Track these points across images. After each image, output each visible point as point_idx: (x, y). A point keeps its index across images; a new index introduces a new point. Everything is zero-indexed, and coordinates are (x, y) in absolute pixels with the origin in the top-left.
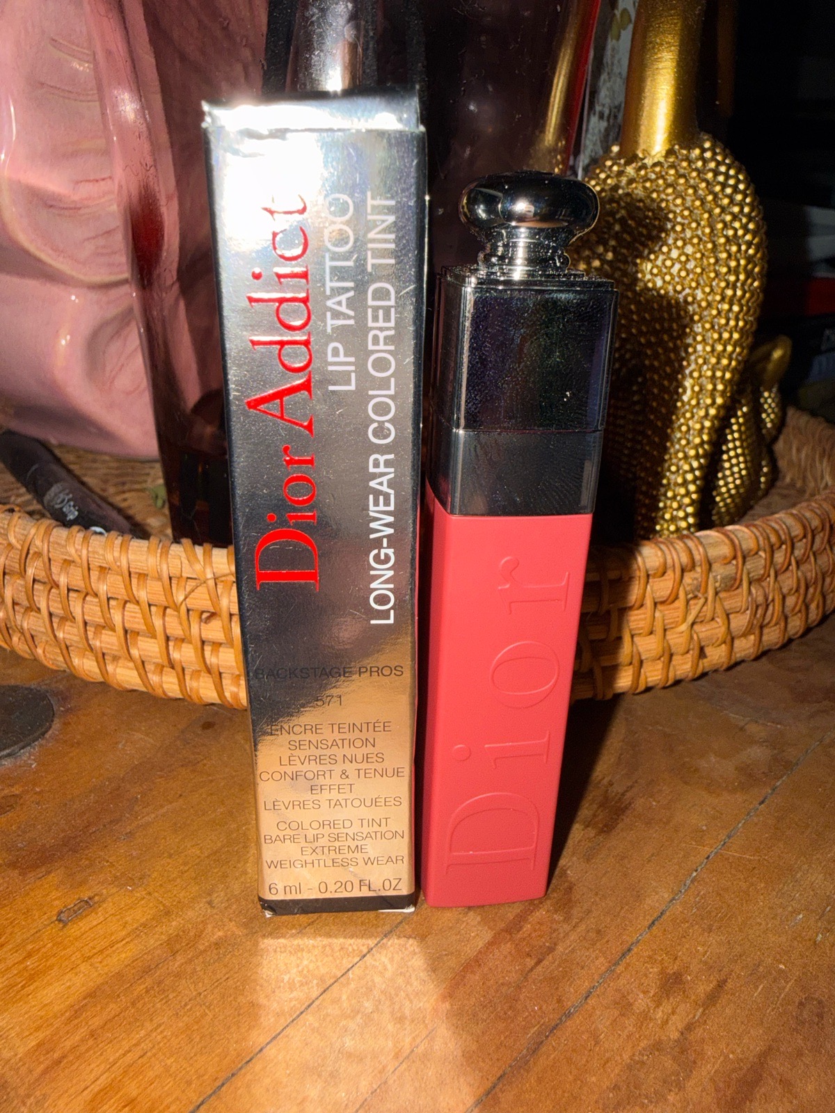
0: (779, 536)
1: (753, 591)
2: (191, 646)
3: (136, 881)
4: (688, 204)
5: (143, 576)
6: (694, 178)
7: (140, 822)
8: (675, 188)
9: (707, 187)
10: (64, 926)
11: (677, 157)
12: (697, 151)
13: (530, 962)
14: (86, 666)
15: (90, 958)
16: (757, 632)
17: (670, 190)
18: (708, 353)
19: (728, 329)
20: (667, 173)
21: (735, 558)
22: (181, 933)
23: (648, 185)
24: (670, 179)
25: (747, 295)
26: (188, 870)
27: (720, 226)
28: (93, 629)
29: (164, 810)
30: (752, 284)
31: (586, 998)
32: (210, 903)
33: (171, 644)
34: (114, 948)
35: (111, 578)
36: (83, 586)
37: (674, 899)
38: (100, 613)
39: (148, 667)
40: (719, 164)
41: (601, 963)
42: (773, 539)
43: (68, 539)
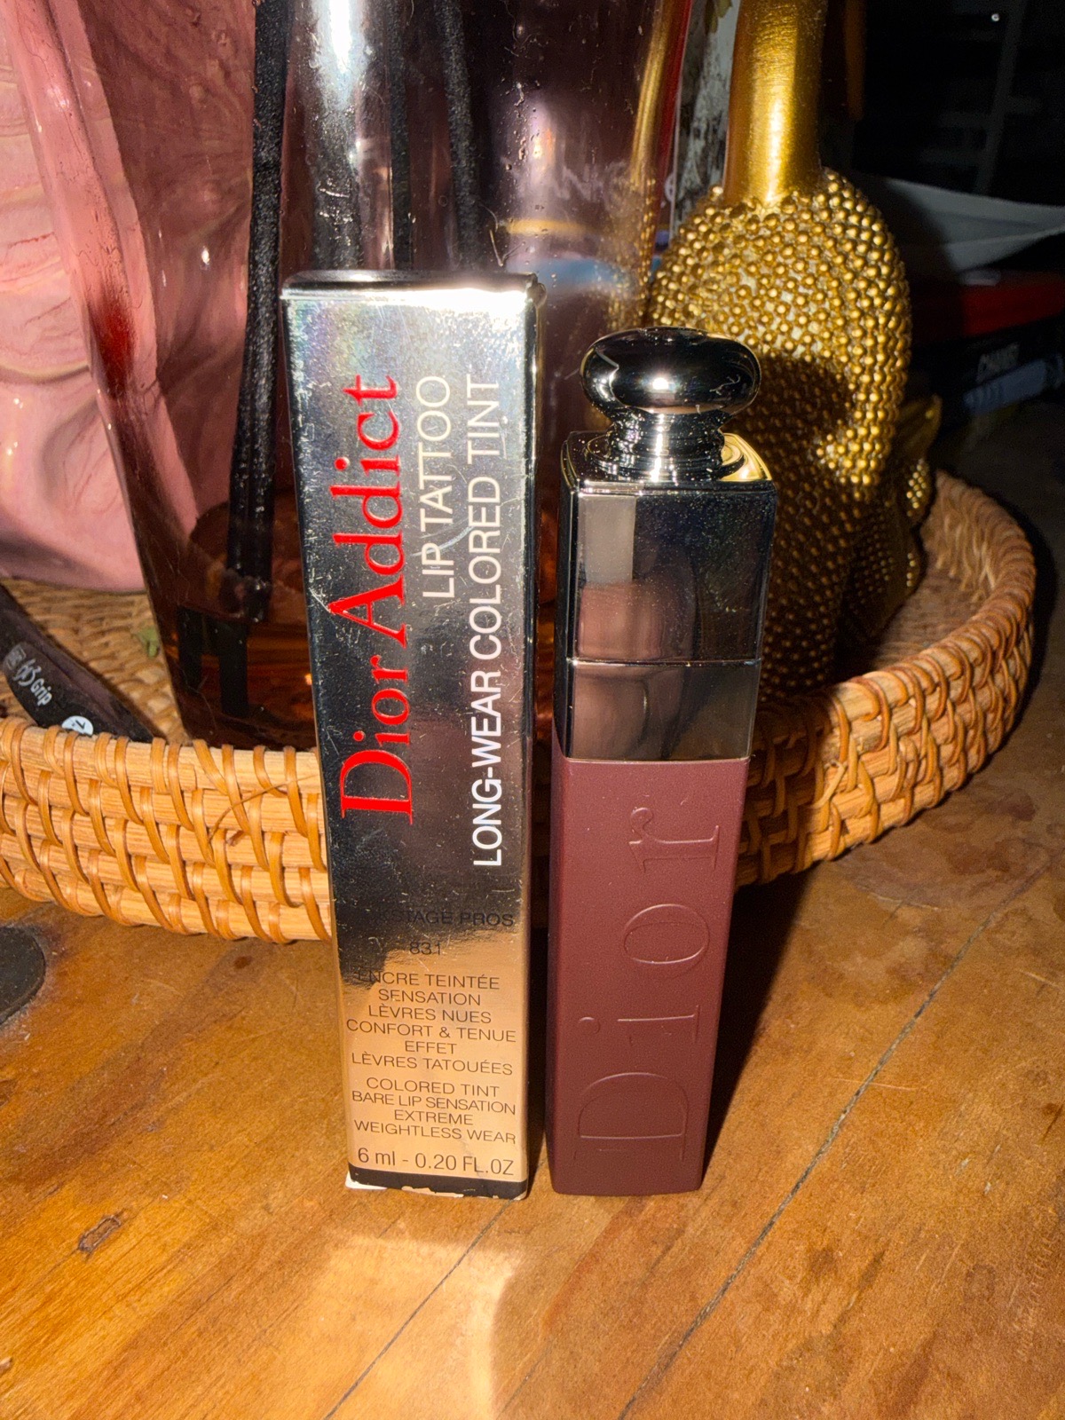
0: (931, 679)
1: (902, 748)
2: (214, 871)
3: (173, 1185)
4: (813, 270)
5: (146, 790)
6: (818, 235)
7: (170, 1105)
8: (795, 249)
9: (835, 246)
10: (88, 1257)
11: (797, 208)
12: (821, 198)
13: (656, 1251)
14: (82, 898)
15: (125, 1296)
16: (908, 795)
17: (788, 252)
18: (841, 455)
19: (865, 423)
20: (784, 228)
21: (880, 712)
22: (235, 1252)
23: (761, 243)
24: (788, 237)
25: (889, 378)
26: (235, 1165)
27: (852, 296)
28: (86, 854)
29: (199, 1085)
30: (893, 365)
31: (725, 1290)
32: (266, 1208)
33: (189, 869)
34: (153, 1280)
35: (106, 792)
36: (70, 803)
37: (820, 1152)
38: (94, 836)
39: (160, 897)
40: (848, 213)
41: (740, 1245)
42: (925, 684)
43: (44, 746)
